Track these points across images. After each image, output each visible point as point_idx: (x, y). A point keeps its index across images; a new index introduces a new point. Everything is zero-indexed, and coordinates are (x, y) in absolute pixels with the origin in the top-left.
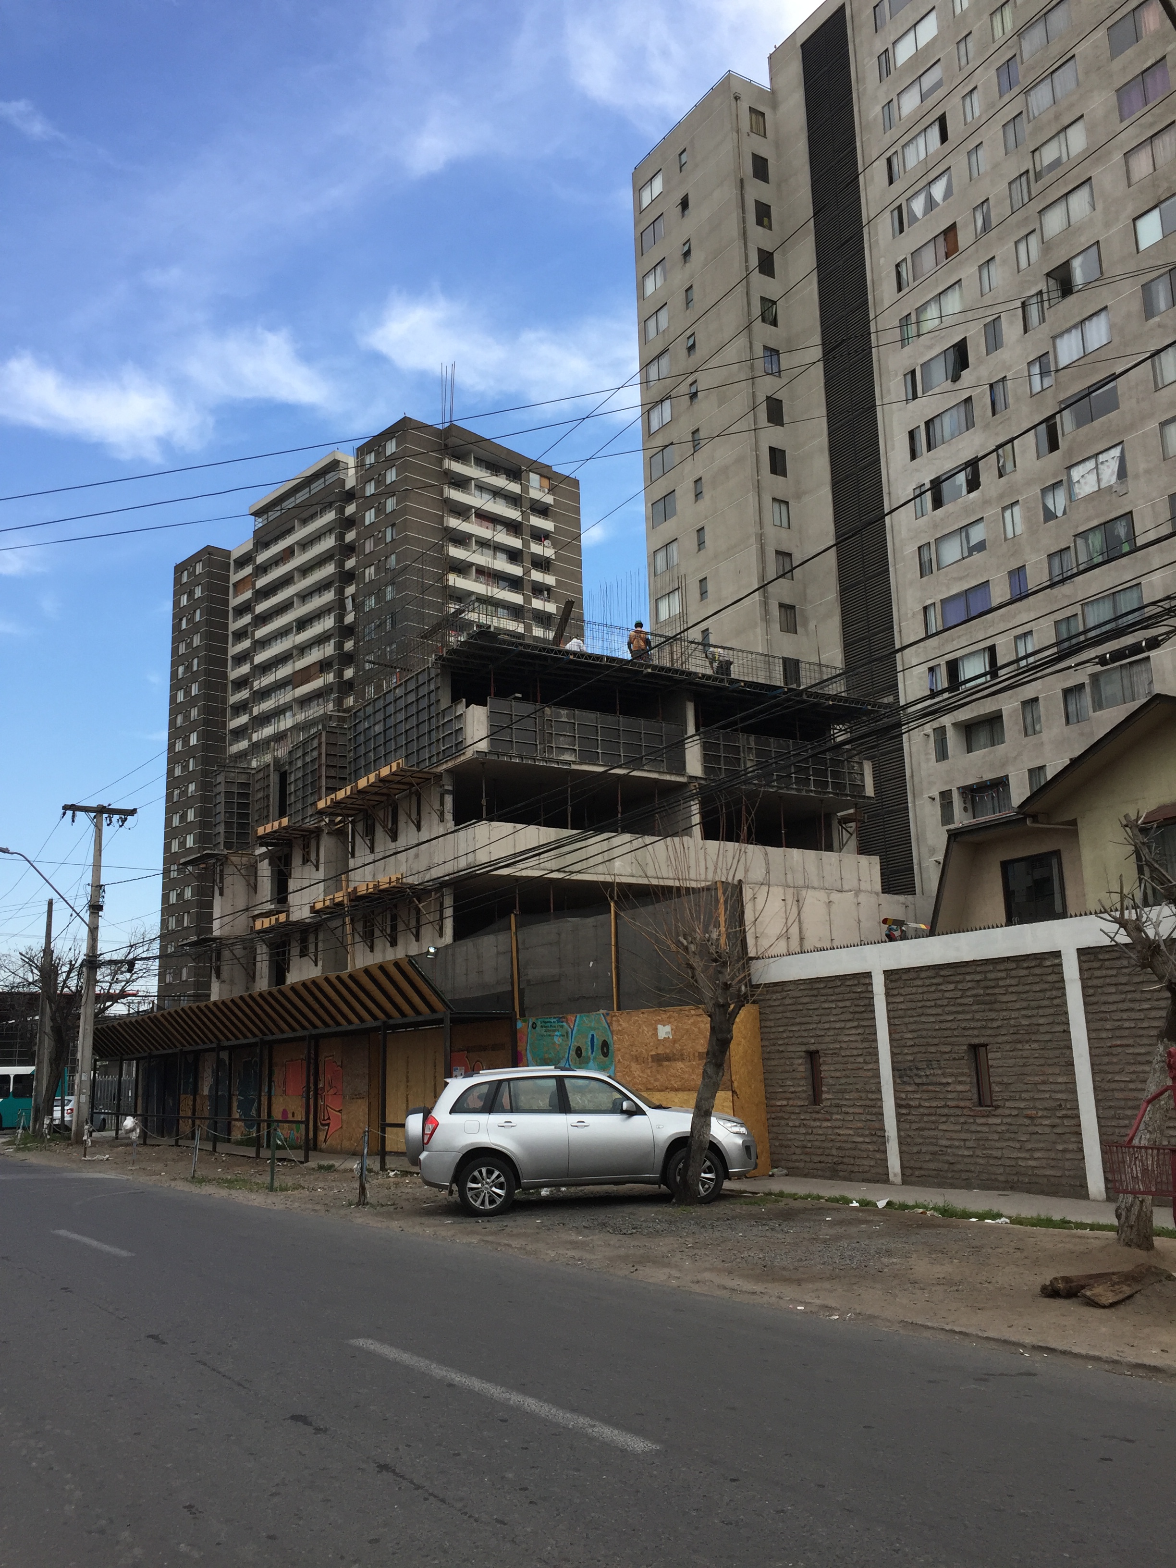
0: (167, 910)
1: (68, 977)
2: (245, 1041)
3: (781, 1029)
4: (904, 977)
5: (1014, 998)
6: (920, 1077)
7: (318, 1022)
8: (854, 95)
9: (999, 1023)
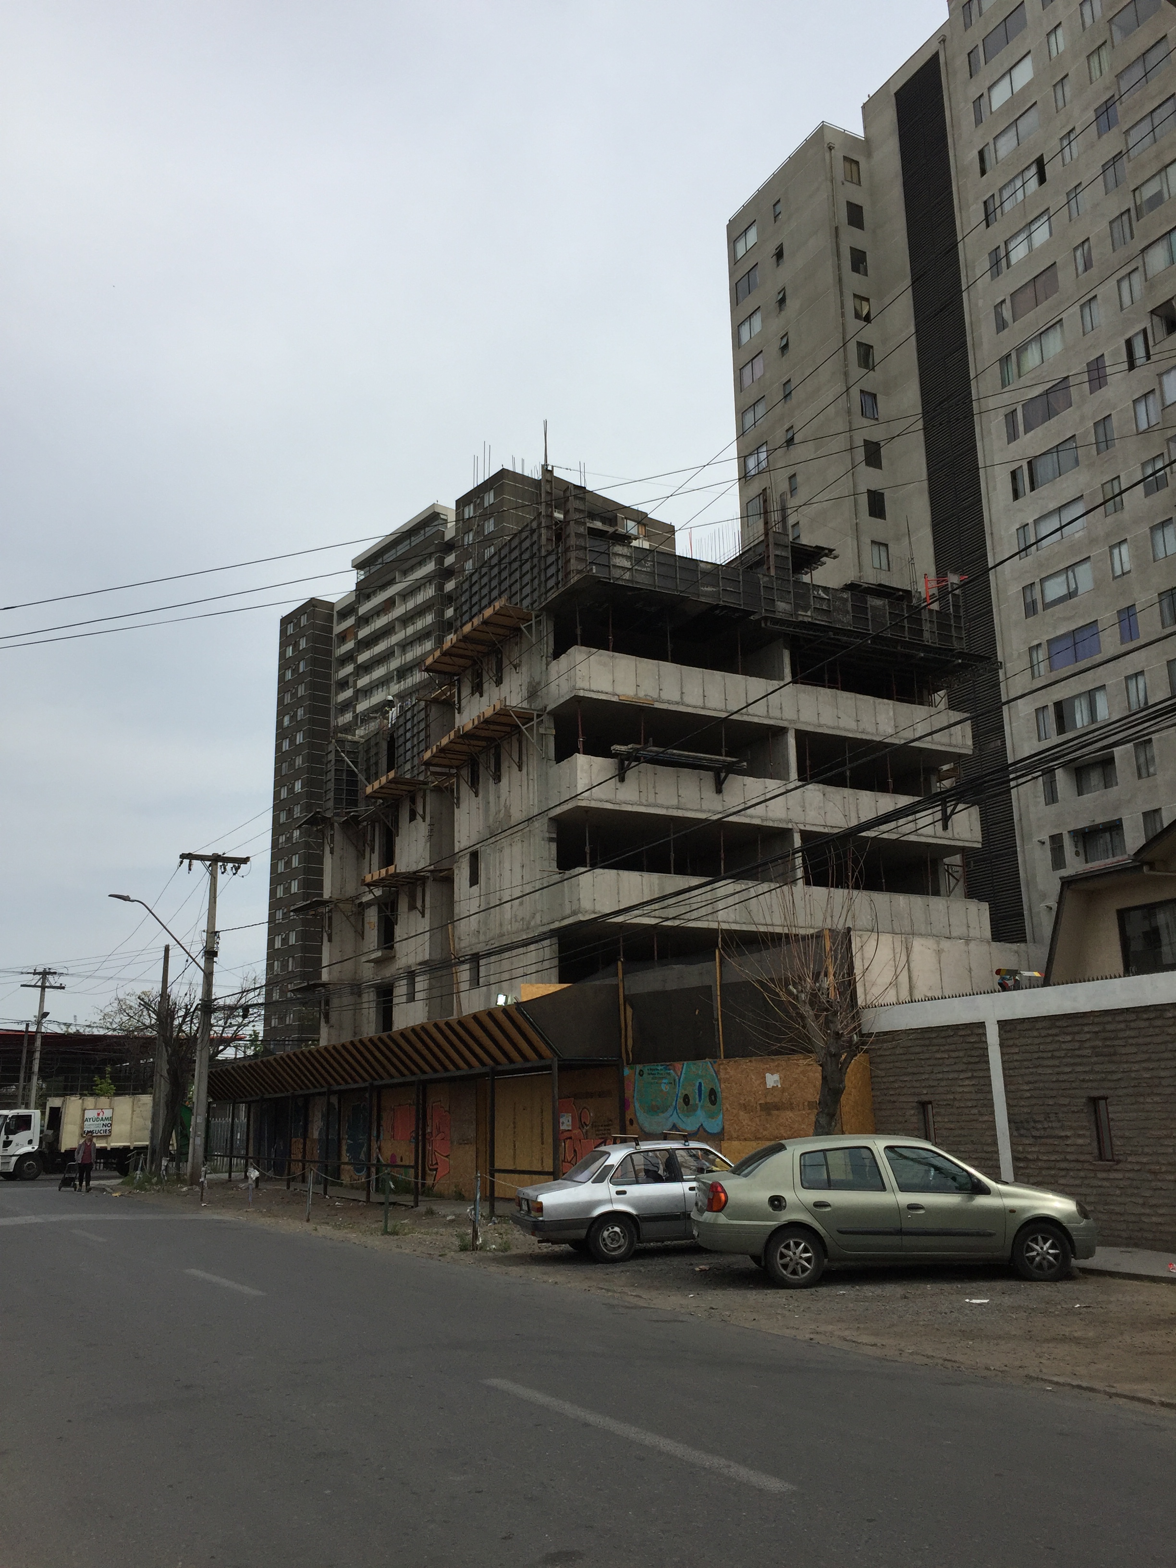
0: (273, 954)
1: (184, 1022)
2: (355, 1086)
3: (892, 1079)
4: (1019, 1027)
5: (1134, 1050)
6: (1037, 1130)
7: (426, 1068)
8: (950, 141)
9: (1119, 1076)
